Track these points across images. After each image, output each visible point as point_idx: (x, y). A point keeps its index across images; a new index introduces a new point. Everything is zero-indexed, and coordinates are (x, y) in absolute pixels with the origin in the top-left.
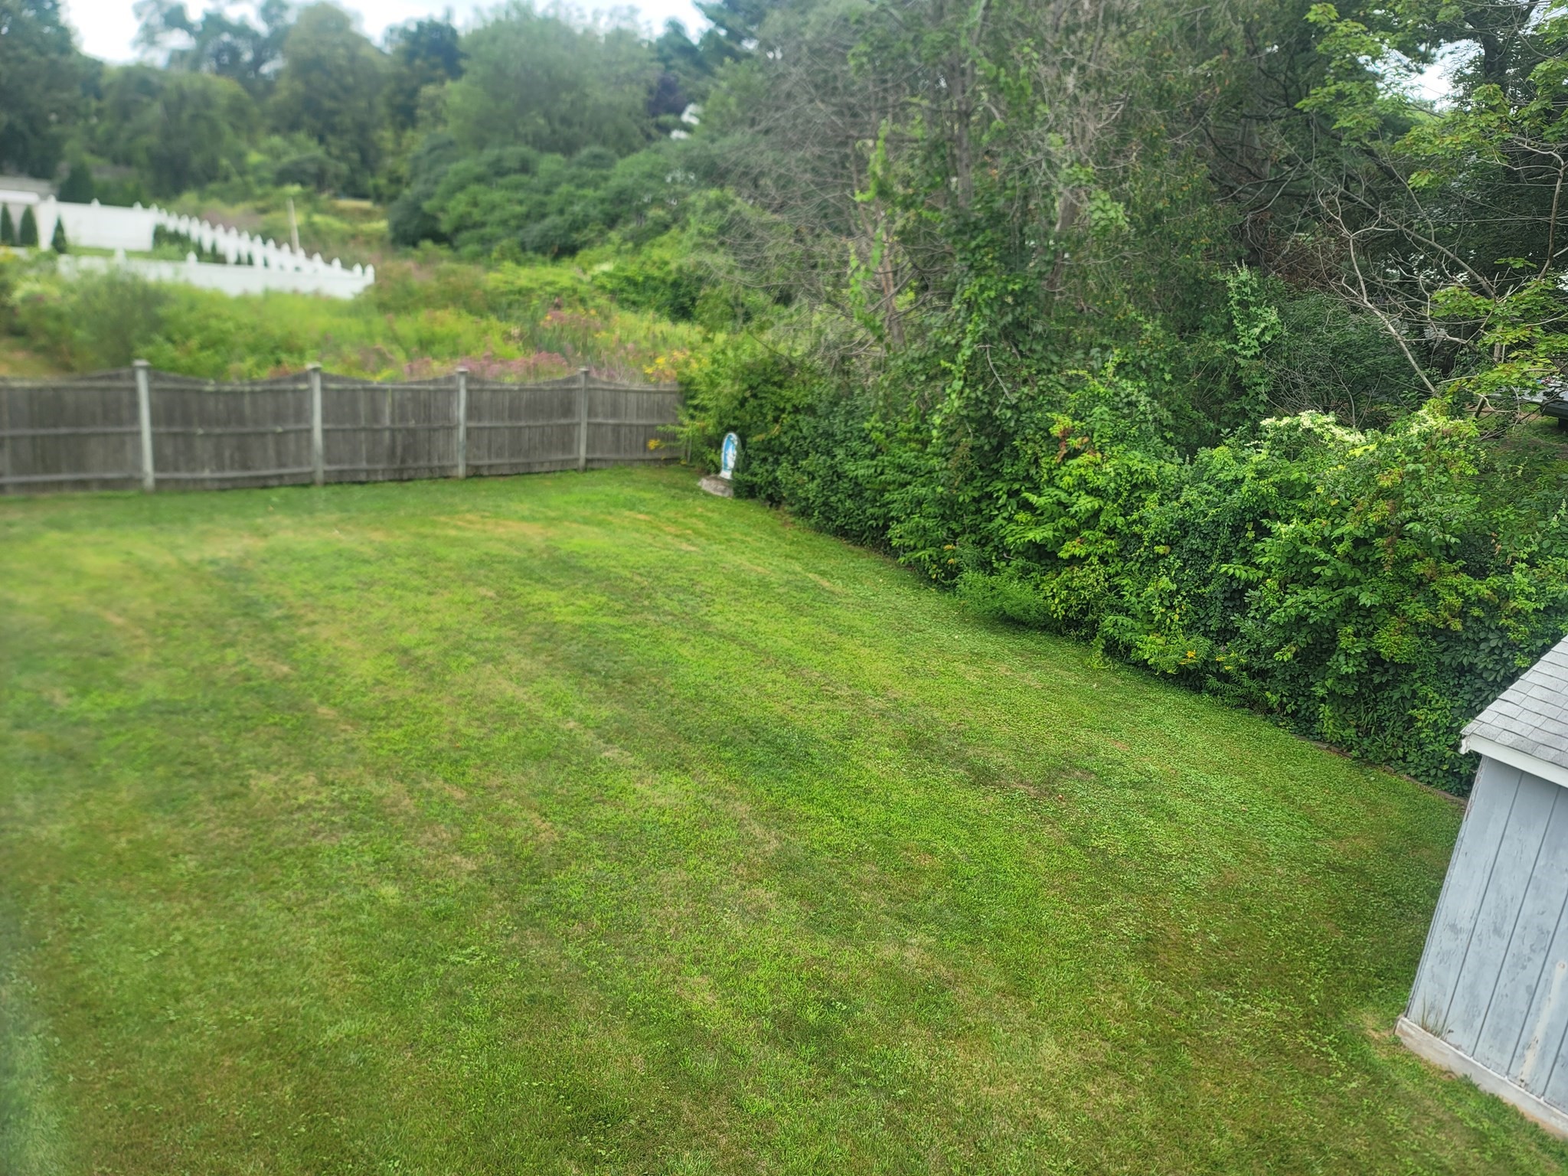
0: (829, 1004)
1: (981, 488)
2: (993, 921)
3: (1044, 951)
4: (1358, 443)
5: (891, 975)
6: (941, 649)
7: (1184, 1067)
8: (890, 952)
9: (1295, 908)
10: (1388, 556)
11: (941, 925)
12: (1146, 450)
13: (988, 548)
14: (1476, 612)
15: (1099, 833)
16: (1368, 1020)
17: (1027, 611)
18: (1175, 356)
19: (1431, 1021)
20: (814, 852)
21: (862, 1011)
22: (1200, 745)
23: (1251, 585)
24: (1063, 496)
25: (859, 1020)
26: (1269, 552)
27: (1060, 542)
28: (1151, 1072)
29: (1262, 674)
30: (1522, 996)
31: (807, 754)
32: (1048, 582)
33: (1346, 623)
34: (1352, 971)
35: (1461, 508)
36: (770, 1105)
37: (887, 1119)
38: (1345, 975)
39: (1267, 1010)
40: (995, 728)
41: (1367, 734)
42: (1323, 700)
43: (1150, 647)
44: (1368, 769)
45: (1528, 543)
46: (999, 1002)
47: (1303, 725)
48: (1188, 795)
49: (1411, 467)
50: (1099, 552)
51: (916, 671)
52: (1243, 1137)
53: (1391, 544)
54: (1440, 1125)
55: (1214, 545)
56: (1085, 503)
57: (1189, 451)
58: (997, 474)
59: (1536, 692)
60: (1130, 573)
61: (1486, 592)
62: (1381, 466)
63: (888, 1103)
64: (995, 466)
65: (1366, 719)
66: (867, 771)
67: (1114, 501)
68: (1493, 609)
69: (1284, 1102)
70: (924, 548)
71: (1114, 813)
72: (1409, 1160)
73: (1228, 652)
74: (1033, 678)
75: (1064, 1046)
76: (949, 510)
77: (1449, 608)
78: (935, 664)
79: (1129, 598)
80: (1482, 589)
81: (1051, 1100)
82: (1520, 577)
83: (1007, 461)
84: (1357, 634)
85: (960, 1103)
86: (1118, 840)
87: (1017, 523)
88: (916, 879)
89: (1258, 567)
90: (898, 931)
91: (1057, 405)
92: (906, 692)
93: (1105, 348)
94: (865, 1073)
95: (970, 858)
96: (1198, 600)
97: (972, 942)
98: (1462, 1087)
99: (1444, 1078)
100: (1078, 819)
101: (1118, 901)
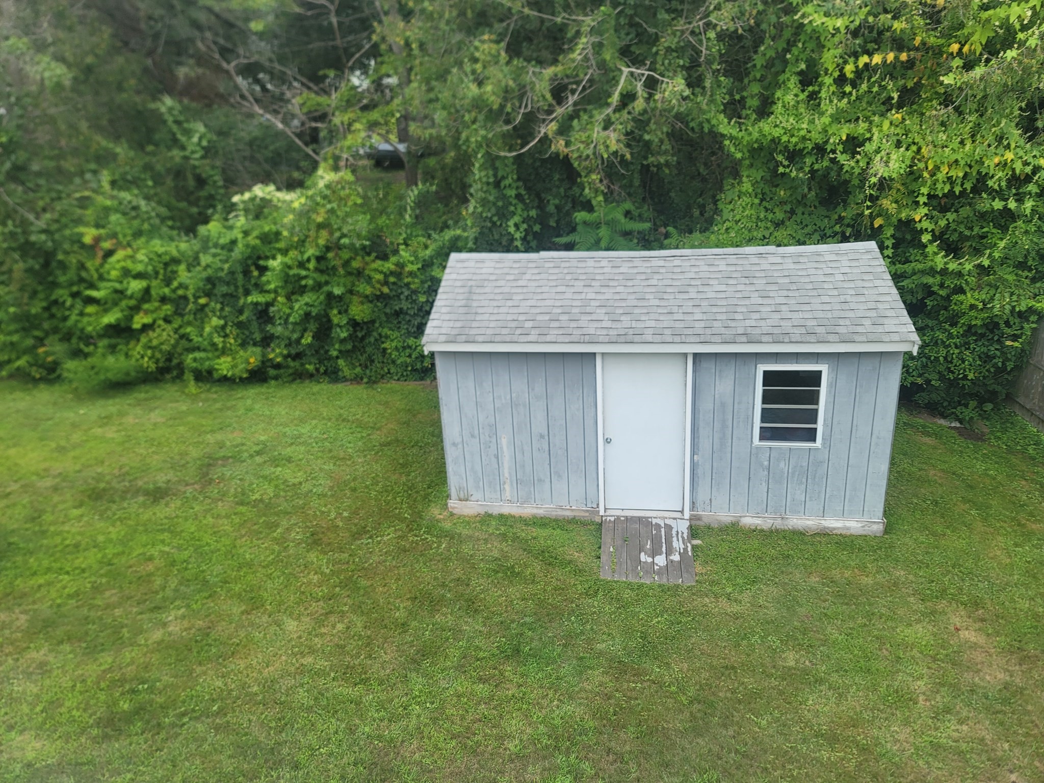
0: (133, 691)
1: (46, 298)
2: (217, 576)
3: (258, 575)
4: (295, 199)
5: (167, 648)
6: (74, 426)
7: (365, 589)
8: (158, 635)
9: (377, 476)
10: (337, 263)
11: (183, 598)
12: (161, 237)
13: (74, 340)
14: (392, 279)
15: (252, 491)
16: (435, 511)
17: (128, 374)
18: (148, 167)
19: (462, 496)
20: (59, 606)
21: (160, 681)
22: (283, 413)
23: (269, 305)
24: (117, 286)
25: (161, 687)
26: (272, 281)
27: (130, 318)
28: (350, 602)
29: (298, 356)
30: (494, 460)
31: (10, 544)
32: (134, 349)
33: (332, 308)
34: (417, 492)
35: (361, 223)
36: (129, 776)
37: (215, 728)
38: (415, 495)
39: (389, 535)
40: (148, 460)
41: (366, 367)
42: (337, 357)
43: (224, 365)
44: (375, 386)
45: (400, 234)
46: (247, 619)
47: (333, 376)
48: (292, 444)
49: (329, 206)
50: (162, 316)
51: (64, 448)
52: (409, 603)
53: (337, 254)
54: (486, 541)
55: (237, 287)
56: (135, 286)
57: (191, 230)
58: (54, 285)
59: (444, 310)
60: (189, 323)
61: (392, 267)
62: (314, 210)
63: (210, 720)
64: (50, 279)
65: (363, 358)
66: (68, 532)
67: (156, 278)
68: (398, 275)
69: (418, 574)
70: (18, 358)
71: (254, 475)
72: (482, 565)
73: (273, 350)
74: (156, 416)
75: (298, 619)
76: (27, 323)
77: (378, 282)
78: (76, 437)
79: (196, 339)
80: (389, 265)
81: (307, 651)
82: (404, 254)
83: (58, 272)
84: (340, 313)
85: (255, 689)
86: (265, 489)
87: (89, 315)
88: (149, 582)
89: (268, 292)
90: (156, 619)
91: (79, 221)
92: (66, 464)
93: (95, 172)
94: (184, 714)
95: (179, 548)
96: (240, 325)
97: (210, 596)
98: (486, 518)
99: (478, 518)
100: (236, 489)
101: (284, 523)
